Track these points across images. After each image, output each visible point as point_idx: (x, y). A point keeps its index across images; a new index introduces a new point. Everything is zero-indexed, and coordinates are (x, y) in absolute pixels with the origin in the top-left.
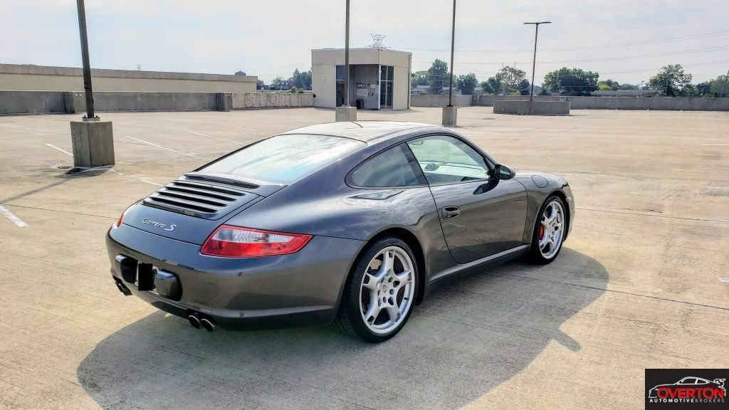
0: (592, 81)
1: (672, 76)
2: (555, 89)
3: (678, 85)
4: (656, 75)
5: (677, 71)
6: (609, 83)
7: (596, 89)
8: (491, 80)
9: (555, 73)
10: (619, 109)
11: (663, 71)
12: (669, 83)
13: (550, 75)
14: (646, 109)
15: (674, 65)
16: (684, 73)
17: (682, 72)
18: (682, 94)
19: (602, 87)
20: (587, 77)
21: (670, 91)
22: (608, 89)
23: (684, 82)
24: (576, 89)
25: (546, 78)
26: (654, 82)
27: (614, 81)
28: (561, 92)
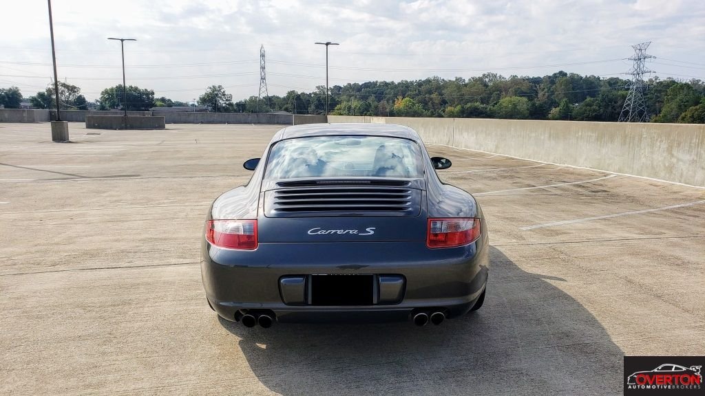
0: (149, 98)
1: (217, 95)
2: (113, 106)
3: (222, 102)
4: (204, 94)
5: (220, 90)
6: (163, 100)
7: (154, 105)
8: (41, 95)
9: (112, 89)
10: (202, 123)
11: (209, 90)
12: (216, 101)
13: (106, 92)
14: (225, 123)
15: (217, 86)
16: (226, 93)
17: (224, 92)
18: (226, 110)
19: (158, 103)
20: (144, 94)
21: (217, 108)
22: (163, 106)
23: (227, 100)
24: (134, 106)
25: (103, 93)
26: (204, 100)
27: (167, 98)
28: (120, 108)
